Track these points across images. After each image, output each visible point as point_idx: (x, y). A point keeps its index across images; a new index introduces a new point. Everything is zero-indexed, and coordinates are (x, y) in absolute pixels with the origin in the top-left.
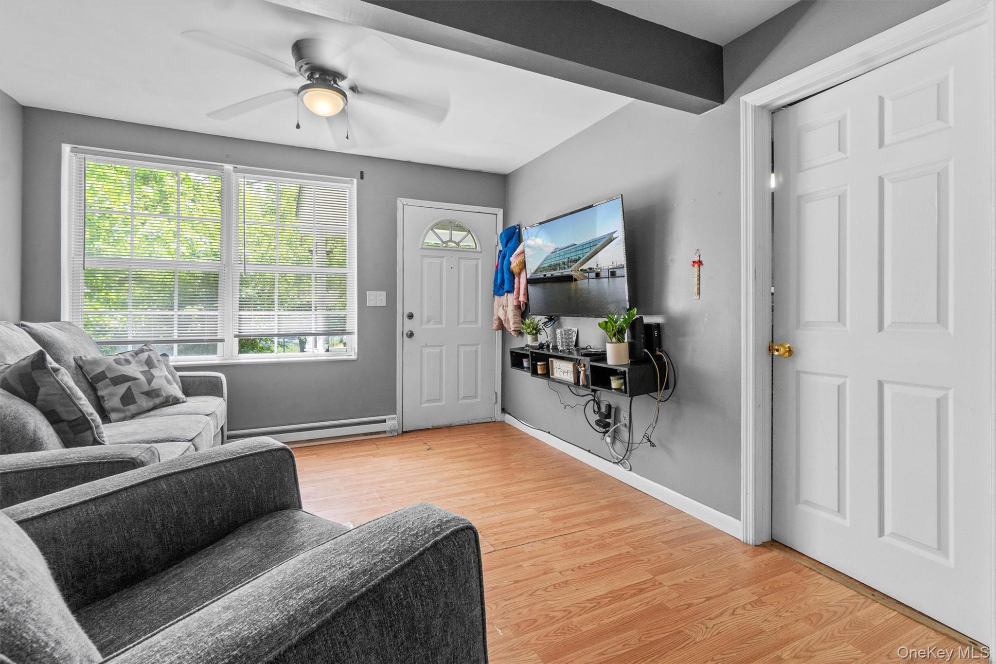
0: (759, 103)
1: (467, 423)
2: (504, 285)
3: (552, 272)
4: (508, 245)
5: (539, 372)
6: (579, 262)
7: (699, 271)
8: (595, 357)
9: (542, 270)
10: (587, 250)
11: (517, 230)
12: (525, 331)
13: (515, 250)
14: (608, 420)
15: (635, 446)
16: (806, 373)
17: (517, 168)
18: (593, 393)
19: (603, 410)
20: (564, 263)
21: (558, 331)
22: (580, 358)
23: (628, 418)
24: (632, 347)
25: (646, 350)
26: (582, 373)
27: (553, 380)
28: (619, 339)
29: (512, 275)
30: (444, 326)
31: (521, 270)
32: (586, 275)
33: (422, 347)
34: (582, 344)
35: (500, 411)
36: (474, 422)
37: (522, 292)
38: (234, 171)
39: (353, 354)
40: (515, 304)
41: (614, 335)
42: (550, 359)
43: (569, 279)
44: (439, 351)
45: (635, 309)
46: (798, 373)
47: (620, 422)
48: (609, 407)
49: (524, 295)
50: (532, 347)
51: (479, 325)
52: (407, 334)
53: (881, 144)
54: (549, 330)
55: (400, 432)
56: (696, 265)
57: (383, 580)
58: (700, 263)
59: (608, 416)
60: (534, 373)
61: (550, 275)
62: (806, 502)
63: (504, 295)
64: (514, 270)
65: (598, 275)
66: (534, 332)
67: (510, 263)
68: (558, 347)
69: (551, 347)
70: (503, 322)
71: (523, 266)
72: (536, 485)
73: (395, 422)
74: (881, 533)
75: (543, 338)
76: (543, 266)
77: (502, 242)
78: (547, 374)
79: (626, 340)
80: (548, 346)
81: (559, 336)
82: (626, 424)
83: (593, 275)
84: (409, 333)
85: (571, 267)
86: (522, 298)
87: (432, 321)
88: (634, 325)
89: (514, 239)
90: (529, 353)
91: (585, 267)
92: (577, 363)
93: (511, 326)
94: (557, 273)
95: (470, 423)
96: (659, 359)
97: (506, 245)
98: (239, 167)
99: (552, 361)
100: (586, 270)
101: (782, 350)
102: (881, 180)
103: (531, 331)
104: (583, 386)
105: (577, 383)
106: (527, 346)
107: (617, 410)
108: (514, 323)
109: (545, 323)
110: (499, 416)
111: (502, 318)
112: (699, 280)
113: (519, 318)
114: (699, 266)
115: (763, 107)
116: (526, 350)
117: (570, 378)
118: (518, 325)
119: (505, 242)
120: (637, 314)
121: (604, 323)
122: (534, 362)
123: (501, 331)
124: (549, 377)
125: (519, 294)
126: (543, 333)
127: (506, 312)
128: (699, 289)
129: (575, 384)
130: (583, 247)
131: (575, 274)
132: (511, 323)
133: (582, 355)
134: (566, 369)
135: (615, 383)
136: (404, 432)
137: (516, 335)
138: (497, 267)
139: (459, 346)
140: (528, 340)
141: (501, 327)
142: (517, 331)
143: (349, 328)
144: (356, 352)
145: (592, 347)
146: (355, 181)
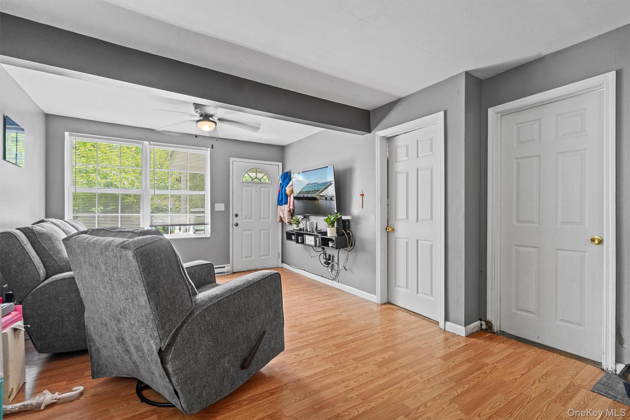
0: (382, 135)
1: (264, 268)
2: (283, 201)
3: (307, 195)
4: (285, 181)
5: (300, 241)
6: (319, 191)
7: (363, 198)
8: (323, 234)
9: (302, 193)
10: (322, 187)
11: (289, 174)
12: (293, 223)
13: (288, 184)
14: (329, 261)
15: (340, 271)
16: (398, 238)
17: (289, 143)
18: (323, 250)
19: (327, 257)
20: (312, 191)
21: (308, 223)
22: (317, 234)
23: (337, 260)
24: (337, 229)
25: (343, 230)
26: (318, 241)
27: (306, 245)
28: (332, 226)
29: (287, 196)
30: (253, 220)
31: (291, 194)
32: (322, 198)
33: (242, 231)
34: (319, 229)
35: (281, 262)
36: (268, 267)
37: (291, 204)
38: (149, 145)
39: (208, 235)
40: (288, 210)
41: (330, 224)
42: (304, 235)
43: (315, 199)
44: (251, 232)
45: (339, 213)
46: (396, 238)
47: (334, 262)
48: (330, 255)
49: (293, 205)
50: (296, 230)
51: (271, 219)
52: (235, 225)
53: (418, 157)
54: (304, 222)
55: (232, 272)
56: (362, 196)
57: (260, 280)
58: (363, 195)
59: (329, 259)
60: (297, 242)
61: (306, 196)
62: (399, 286)
63: (283, 205)
64: (288, 194)
65: (326, 198)
66: (297, 223)
67: (285, 190)
68: (308, 230)
69: (305, 230)
70: (283, 218)
71: (292, 192)
72: (298, 290)
73: (229, 268)
74: (418, 293)
75: (301, 226)
76: (302, 191)
77: (281, 180)
78: (303, 242)
79: (335, 226)
80: (304, 229)
81: (308, 225)
82: (336, 263)
83: (324, 198)
84: (236, 224)
85: (316, 193)
86: (291, 207)
87: (247, 218)
88: (338, 220)
89: (287, 178)
90: (295, 233)
91: (321, 194)
92: (316, 236)
93: (286, 220)
94: (310, 195)
95: (266, 268)
96: (349, 234)
97: (284, 181)
98: (151, 143)
99: (305, 236)
100: (321, 196)
101: (390, 230)
102: (418, 169)
103: (296, 223)
104: (318, 246)
105: (316, 245)
106: (294, 229)
107: (333, 257)
108: (288, 219)
109: (302, 219)
110: (280, 264)
111: (282, 216)
112: (363, 202)
113: (290, 217)
114: (363, 196)
115: (384, 137)
116: (294, 232)
117: (313, 243)
118: (290, 220)
119: (283, 179)
120: (339, 215)
121: (326, 219)
122: (297, 237)
123: (281, 223)
124: (304, 244)
125: (290, 205)
126: (301, 223)
127: (284, 214)
128: (363, 205)
129: (315, 246)
130: (321, 185)
131: (318, 197)
132: (286, 219)
133: (318, 233)
134: (311, 239)
135: (331, 244)
136: (233, 273)
137: (288, 225)
138: (279, 191)
139: (260, 230)
140: (294, 227)
141: (282, 221)
142: (289, 222)
143: (206, 222)
144: (210, 233)
145: (323, 230)
146: (209, 149)
